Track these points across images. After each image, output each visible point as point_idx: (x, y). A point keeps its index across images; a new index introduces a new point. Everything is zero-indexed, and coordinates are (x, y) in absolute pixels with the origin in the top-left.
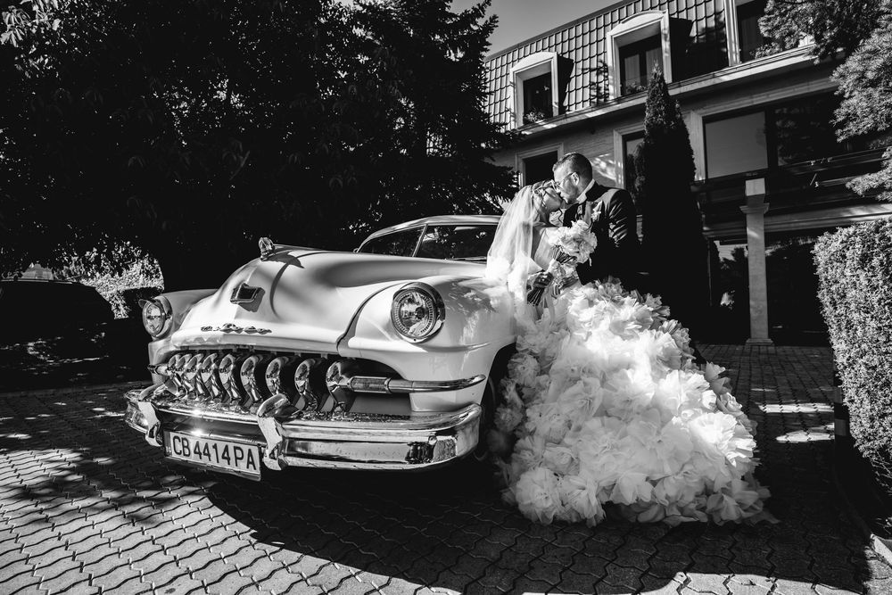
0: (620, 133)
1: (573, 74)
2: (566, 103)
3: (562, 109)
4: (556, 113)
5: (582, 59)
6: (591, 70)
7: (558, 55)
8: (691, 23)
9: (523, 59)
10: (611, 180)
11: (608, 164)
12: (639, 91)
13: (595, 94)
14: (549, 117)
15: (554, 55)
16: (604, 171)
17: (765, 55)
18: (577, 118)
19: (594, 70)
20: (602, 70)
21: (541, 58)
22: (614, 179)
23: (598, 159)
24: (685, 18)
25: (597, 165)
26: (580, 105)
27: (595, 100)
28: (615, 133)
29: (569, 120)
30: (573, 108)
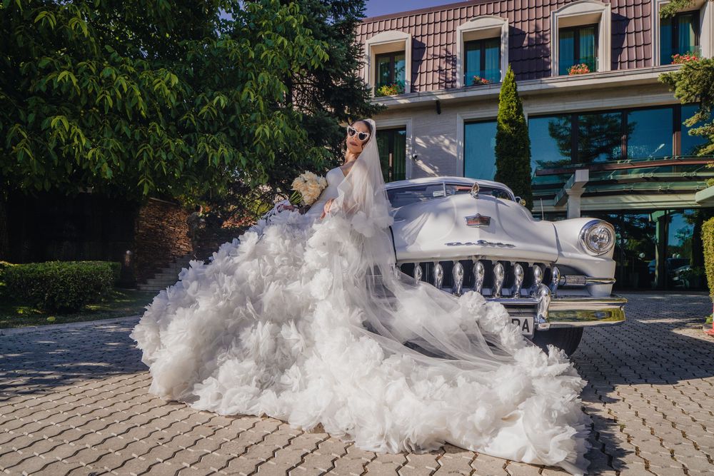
0: (462, 117)
1: (425, 57)
2: (417, 83)
3: (413, 88)
4: (408, 90)
5: (434, 44)
6: (441, 57)
7: (412, 37)
8: (524, 34)
9: (384, 33)
10: (453, 156)
11: (451, 142)
12: (483, 84)
13: (444, 79)
14: (401, 93)
15: (409, 36)
16: (448, 148)
17: (577, 73)
18: (428, 99)
19: (443, 58)
20: (450, 58)
21: (396, 37)
22: (456, 155)
23: (442, 137)
24: (520, 28)
25: (442, 142)
26: (430, 87)
27: (444, 84)
28: (458, 116)
29: (421, 99)
30: (423, 89)
